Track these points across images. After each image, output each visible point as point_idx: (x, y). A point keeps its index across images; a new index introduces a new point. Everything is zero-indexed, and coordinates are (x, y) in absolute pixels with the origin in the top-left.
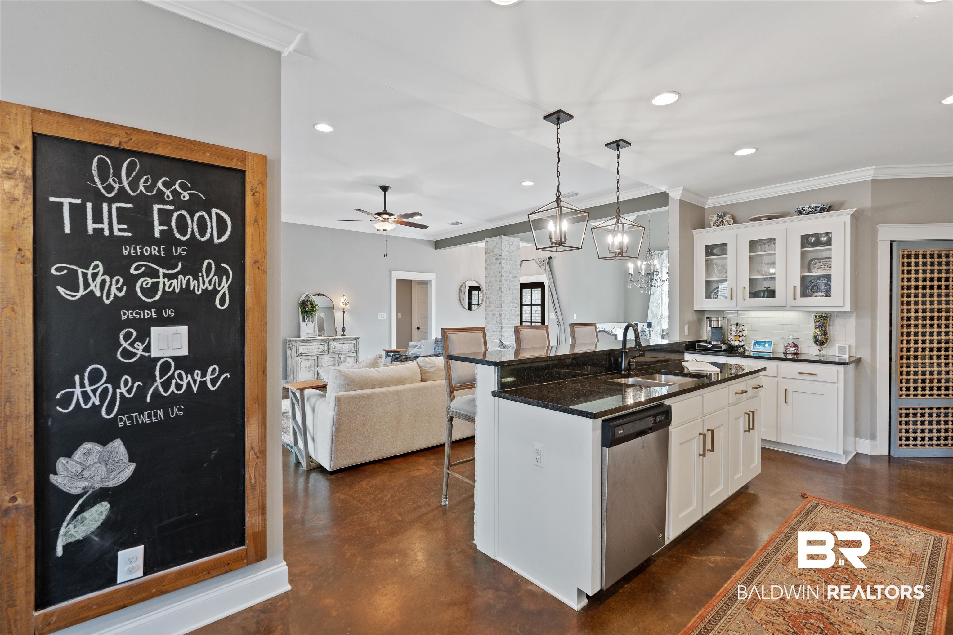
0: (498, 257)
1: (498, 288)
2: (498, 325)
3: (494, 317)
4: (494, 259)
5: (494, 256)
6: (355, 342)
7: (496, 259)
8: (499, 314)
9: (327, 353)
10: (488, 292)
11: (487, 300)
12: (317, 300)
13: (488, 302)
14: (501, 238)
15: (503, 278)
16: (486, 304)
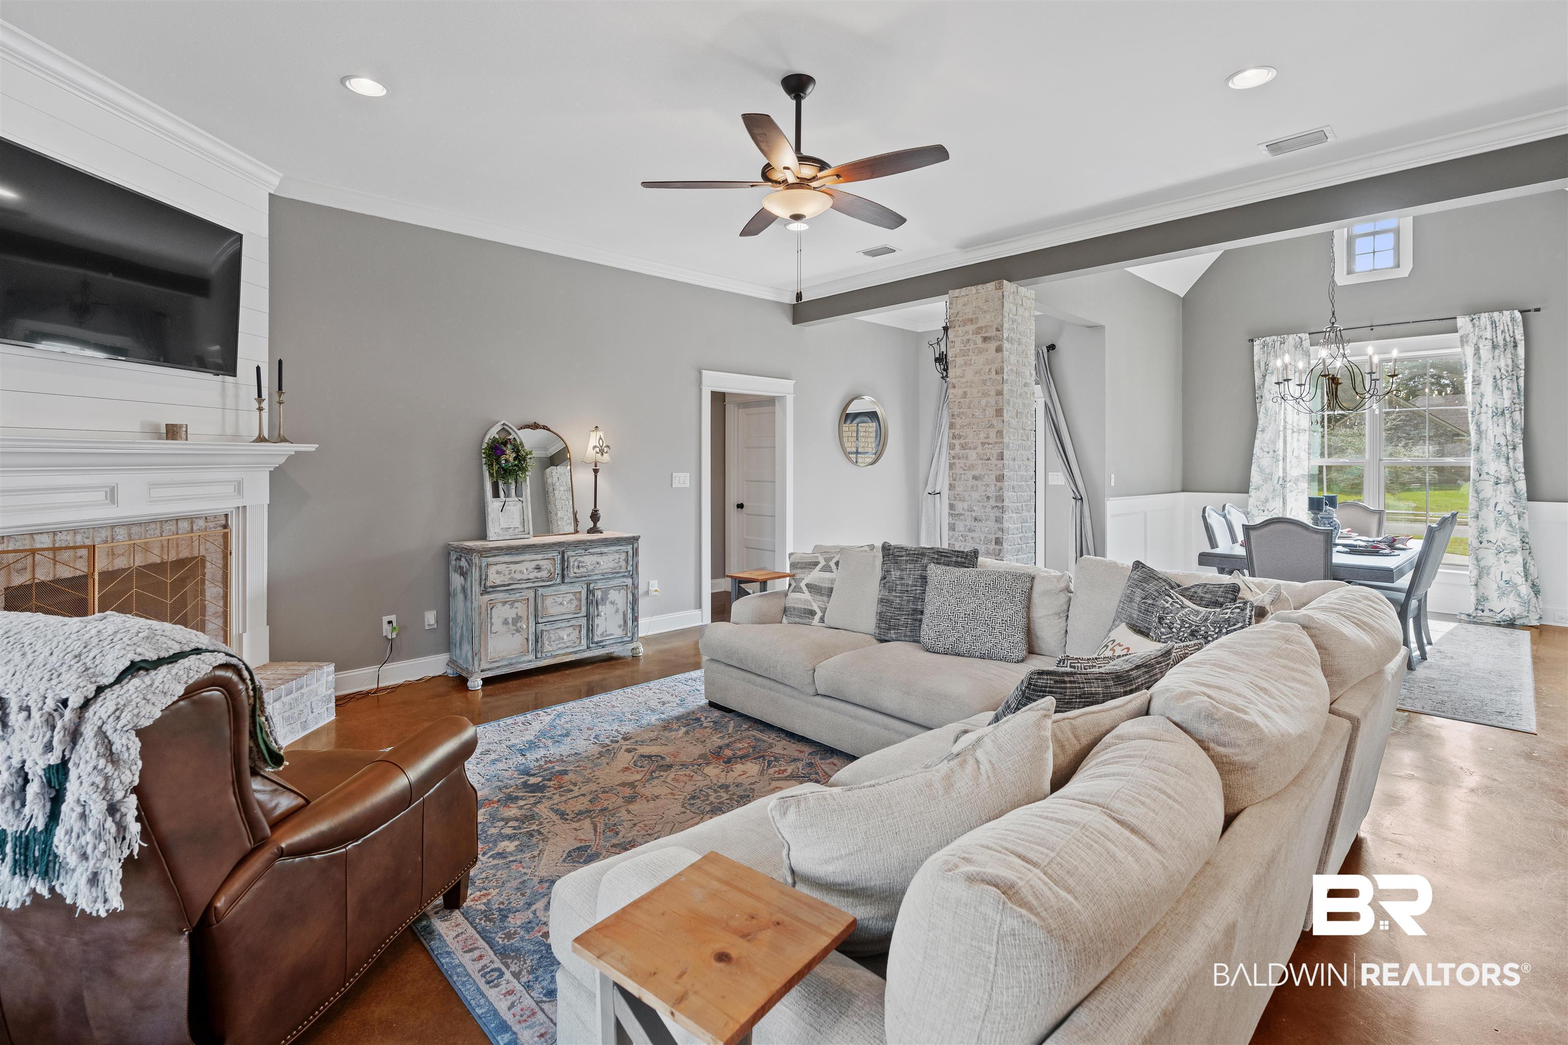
0: (992, 333)
1: (990, 412)
2: (992, 502)
3: (979, 483)
4: (979, 340)
5: (978, 333)
6: (629, 548)
7: (985, 339)
8: (993, 477)
9: (559, 580)
10: (958, 421)
11: (957, 442)
12: (528, 439)
13: (957, 447)
14: (1000, 287)
15: (1006, 387)
16: (953, 453)
